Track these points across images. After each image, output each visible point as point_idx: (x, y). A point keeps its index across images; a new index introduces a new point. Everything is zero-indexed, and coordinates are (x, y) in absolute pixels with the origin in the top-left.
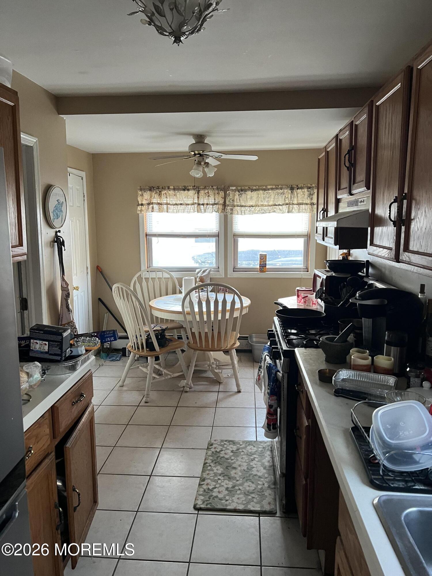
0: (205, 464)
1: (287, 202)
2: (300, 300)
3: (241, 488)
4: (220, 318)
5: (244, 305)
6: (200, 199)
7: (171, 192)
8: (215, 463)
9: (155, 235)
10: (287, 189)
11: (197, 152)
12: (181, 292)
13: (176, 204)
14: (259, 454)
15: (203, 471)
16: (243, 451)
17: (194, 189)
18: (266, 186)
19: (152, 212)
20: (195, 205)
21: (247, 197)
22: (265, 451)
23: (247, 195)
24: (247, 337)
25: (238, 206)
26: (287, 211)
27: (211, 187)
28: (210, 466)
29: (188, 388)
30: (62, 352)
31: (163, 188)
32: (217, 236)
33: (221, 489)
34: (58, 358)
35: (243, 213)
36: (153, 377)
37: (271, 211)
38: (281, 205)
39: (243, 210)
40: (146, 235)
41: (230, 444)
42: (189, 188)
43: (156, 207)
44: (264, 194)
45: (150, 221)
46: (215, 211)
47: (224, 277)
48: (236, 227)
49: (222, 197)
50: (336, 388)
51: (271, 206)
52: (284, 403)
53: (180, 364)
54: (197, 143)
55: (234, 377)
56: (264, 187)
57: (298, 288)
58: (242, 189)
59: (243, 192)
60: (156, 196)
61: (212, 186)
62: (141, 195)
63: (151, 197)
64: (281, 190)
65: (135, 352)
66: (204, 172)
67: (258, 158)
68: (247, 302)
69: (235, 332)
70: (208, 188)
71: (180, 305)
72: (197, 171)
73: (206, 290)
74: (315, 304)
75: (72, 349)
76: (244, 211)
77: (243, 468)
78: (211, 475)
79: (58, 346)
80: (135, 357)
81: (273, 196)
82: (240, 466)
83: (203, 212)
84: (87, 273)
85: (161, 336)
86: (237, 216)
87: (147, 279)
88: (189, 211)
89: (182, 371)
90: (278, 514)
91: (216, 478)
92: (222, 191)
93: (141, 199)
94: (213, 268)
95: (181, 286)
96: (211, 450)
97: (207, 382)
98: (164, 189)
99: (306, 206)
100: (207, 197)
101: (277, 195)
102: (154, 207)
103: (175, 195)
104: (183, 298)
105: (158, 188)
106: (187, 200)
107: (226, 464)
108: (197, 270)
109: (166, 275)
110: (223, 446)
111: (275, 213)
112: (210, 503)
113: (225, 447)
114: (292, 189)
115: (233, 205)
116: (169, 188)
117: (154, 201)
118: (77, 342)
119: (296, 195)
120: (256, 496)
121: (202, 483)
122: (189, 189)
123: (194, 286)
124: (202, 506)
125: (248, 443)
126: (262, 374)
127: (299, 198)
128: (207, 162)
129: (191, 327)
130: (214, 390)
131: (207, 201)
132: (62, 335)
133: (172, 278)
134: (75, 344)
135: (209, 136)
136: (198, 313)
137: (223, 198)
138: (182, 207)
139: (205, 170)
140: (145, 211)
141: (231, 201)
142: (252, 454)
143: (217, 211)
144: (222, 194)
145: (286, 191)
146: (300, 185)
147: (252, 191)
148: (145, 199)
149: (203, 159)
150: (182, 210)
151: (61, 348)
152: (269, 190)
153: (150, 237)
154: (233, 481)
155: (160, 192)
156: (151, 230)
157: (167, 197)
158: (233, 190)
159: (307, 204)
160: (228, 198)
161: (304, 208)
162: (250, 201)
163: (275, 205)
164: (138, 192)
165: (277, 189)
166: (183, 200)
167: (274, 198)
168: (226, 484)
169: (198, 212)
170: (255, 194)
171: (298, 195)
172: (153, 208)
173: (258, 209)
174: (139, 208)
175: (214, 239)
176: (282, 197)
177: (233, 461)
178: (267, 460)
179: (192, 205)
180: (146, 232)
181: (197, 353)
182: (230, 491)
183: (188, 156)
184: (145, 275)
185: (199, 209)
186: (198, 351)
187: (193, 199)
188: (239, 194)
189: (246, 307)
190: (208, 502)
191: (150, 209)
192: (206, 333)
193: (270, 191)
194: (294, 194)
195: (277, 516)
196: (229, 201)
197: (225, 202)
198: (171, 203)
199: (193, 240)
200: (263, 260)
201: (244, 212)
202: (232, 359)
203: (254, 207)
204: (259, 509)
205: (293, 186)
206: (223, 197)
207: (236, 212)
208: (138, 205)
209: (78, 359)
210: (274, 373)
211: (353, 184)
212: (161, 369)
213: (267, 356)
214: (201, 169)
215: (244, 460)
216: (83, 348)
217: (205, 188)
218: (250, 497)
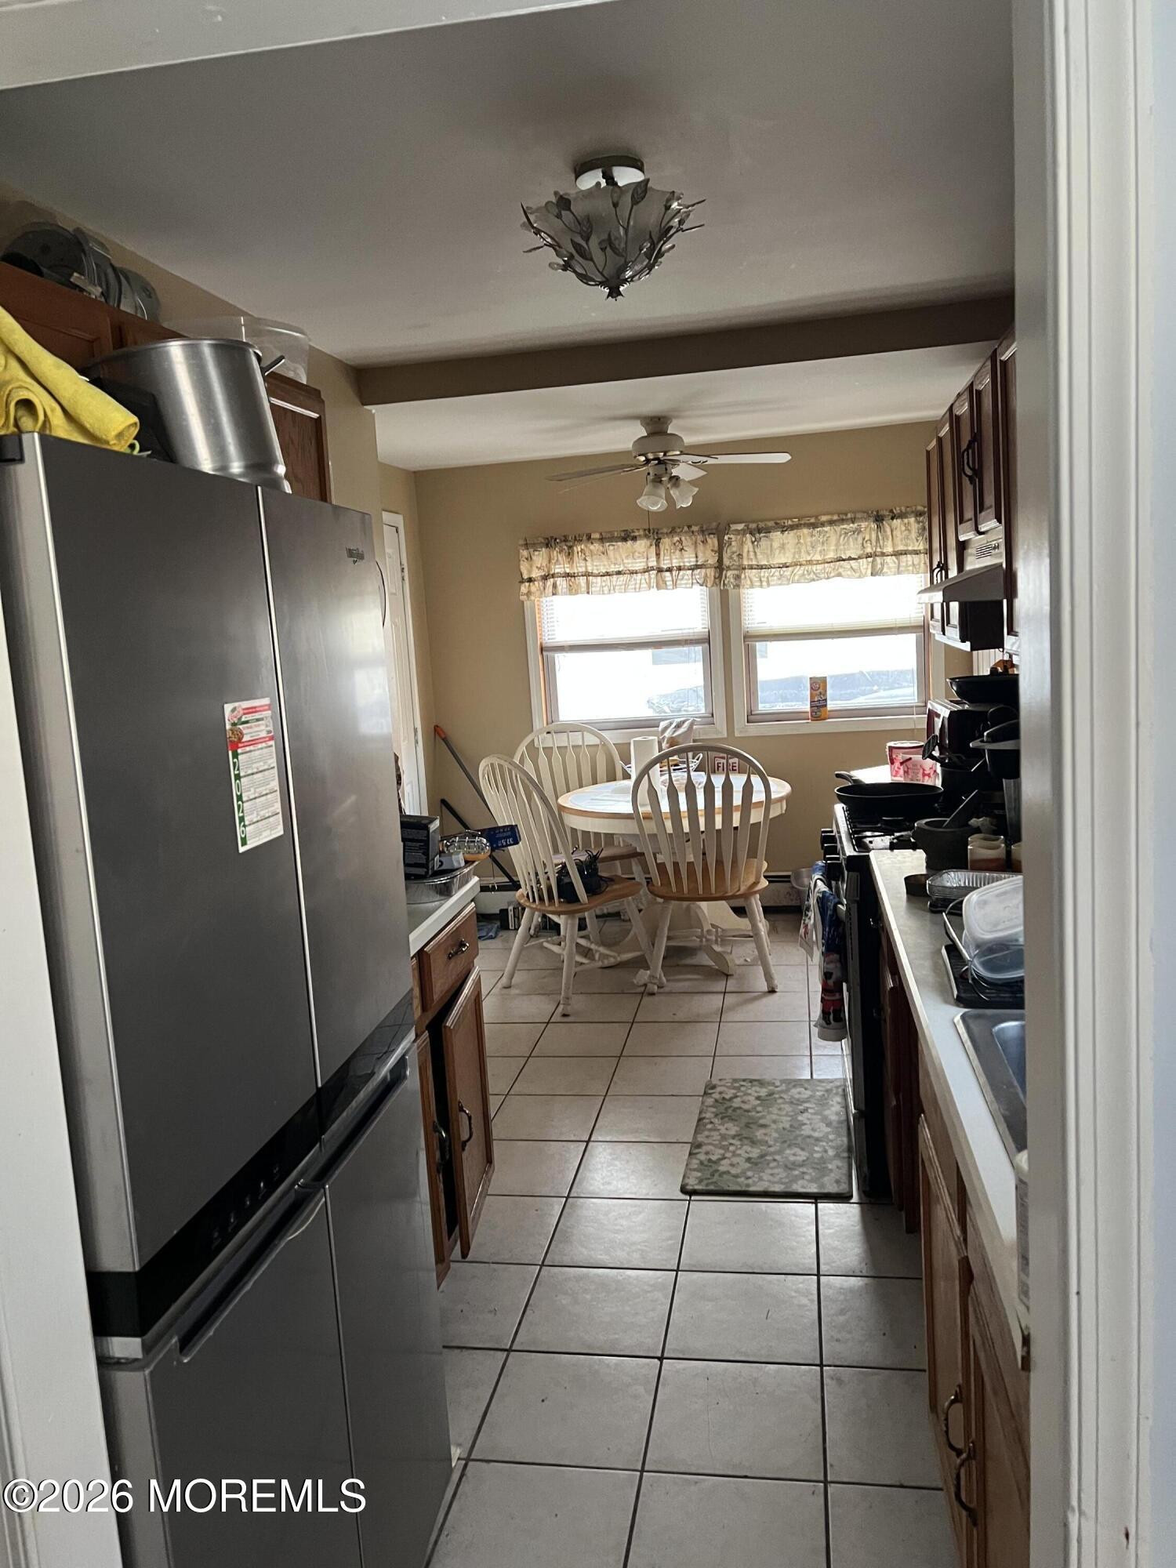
0: (700, 1120)
1: (869, 550)
2: (896, 768)
3: (777, 1157)
4: (718, 825)
5: (774, 796)
6: (662, 558)
7: (595, 547)
8: (722, 1118)
9: (561, 649)
10: (866, 520)
11: (651, 456)
12: (627, 776)
13: (608, 574)
14: (815, 1101)
15: (696, 1132)
16: (781, 1098)
17: (646, 536)
18: (816, 517)
19: (553, 594)
20: (651, 572)
21: (771, 546)
22: (830, 1096)
23: (772, 540)
24: (789, 877)
25: (752, 569)
26: (869, 571)
27: (686, 528)
28: (711, 1123)
29: (656, 987)
30: (427, 859)
31: (575, 539)
32: (706, 640)
33: (735, 1160)
34: (422, 871)
35: (765, 584)
36: (576, 962)
37: (832, 574)
38: (854, 559)
39: (764, 577)
40: (542, 650)
41: (752, 1086)
42: (637, 534)
43: (561, 583)
44: (812, 536)
45: (549, 616)
46: (698, 583)
47: (726, 736)
48: (750, 618)
49: (712, 550)
50: (934, 898)
51: (832, 562)
52: (854, 965)
53: (635, 934)
54: (651, 434)
55: (759, 963)
56: (813, 520)
57: (892, 744)
58: (760, 526)
59: (762, 535)
60: (560, 558)
61: (689, 527)
62: (527, 559)
63: (550, 562)
64: (853, 523)
65: (534, 906)
66: (669, 498)
67: (790, 458)
68: (780, 788)
69: (756, 860)
70: (679, 530)
71: (628, 802)
72: (652, 498)
73: (685, 766)
74: (929, 775)
75: (442, 859)
76: (768, 578)
77: (781, 1126)
78: (714, 1138)
79: (420, 849)
80: (530, 929)
81: (833, 540)
82: (774, 1122)
83: (671, 587)
84: (417, 742)
85: (589, 870)
86: (751, 591)
87: (548, 750)
88: (638, 586)
89: (641, 950)
90: (855, 1198)
91: (725, 1143)
92: (712, 536)
93: (529, 567)
94: (700, 717)
95: (627, 761)
96: (712, 1098)
97: (698, 974)
98: (578, 540)
99: (916, 558)
100: (678, 552)
101: (843, 536)
102: (558, 583)
103: (604, 554)
104: (634, 787)
105: (566, 540)
106: (632, 563)
107: (744, 1121)
108: (663, 724)
109: (592, 740)
110: (738, 1089)
111: (840, 578)
112: (715, 1183)
113: (742, 1092)
114: (879, 519)
115: (740, 566)
116: (589, 538)
117: (557, 571)
118: (448, 846)
119: (889, 533)
120: (810, 1171)
121: (697, 1151)
122: (636, 537)
123: (657, 754)
124: (696, 1187)
125: (793, 1084)
126: (812, 921)
127: (898, 540)
128: (675, 476)
129: (655, 851)
130: (715, 990)
131: (679, 562)
132: (427, 829)
133: (604, 744)
134: (445, 849)
135: (677, 417)
136: (669, 815)
137: (716, 552)
138: (622, 579)
139: (672, 492)
140: (538, 593)
141: (735, 558)
142: (801, 1102)
143: (704, 583)
144: (713, 543)
145: (864, 525)
146: (898, 509)
147: (783, 532)
148: (537, 567)
149: (666, 469)
150: (621, 585)
151: (426, 854)
152: (823, 525)
153: (550, 654)
154: (762, 1147)
155: (570, 547)
156: (553, 637)
157: (587, 559)
158: (737, 532)
159: (916, 553)
160: (728, 551)
161: (910, 563)
162: (780, 553)
163: (839, 561)
164: (521, 551)
165: (842, 521)
166: (624, 564)
167: (837, 544)
168: (746, 1152)
169: (658, 588)
170: (790, 537)
171: (894, 533)
172: (555, 586)
173: (799, 570)
174: (524, 588)
175: (699, 649)
176: (856, 539)
177: (759, 1115)
178: (835, 1110)
179: (645, 572)
180: (541, 644)
181: (671, 907)
182: (756, 1164)
183: (632, 466)
184: (543, 741)
185: (661, 582)
186: (673, 902)
187: (645, 560)
188: (754, 539)
189: (780, 800)
190: (710, 1181)
191: (550, 589)
192: (690, 865)
193: (826, 529)
194: (885, 531)
195: (852, 1201)
196: (731, 558)
197: (720, 560)
198: (595, 572)
199: (648, 653)
200: (818, 692)
201: (768, 582)
202: (754, 926)
203: (790, 569)
204: (815, 1190)
205: (881, 513)
206: (716, 548)
207: (749, 582)
208: (522, 581)
209: (455, 873)
210: (832, 908)
211: (980, 512)
212: (593, 946)
213: (818, 881)
214: (662, 492)
215: (784, 1113)
216: (461, 856)
217: (672, 532)
218: (796, 1173)
